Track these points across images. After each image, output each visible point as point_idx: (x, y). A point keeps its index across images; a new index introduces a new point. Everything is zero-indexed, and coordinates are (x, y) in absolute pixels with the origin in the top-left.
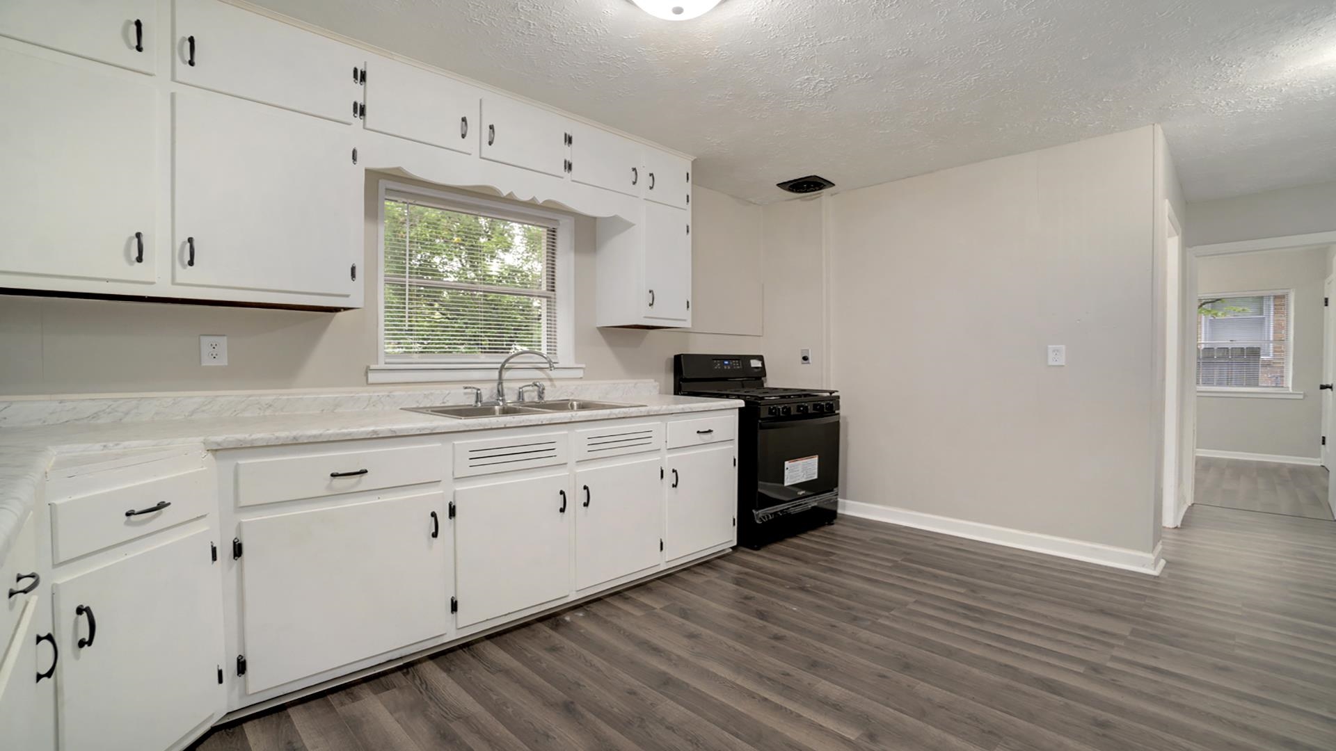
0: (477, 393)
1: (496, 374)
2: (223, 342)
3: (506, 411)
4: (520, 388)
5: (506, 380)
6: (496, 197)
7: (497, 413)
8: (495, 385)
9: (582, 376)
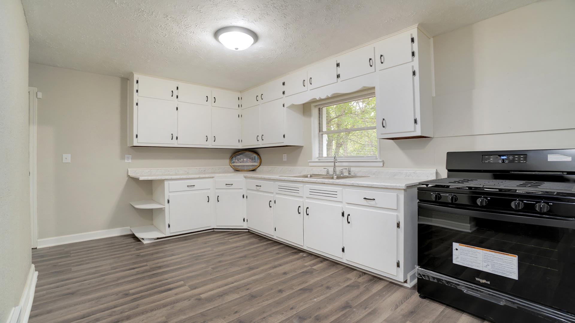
0: (327, 171)
1: (333, 164)
2: (286, 155)
3: (338, 178)
4: (342, 170)
5: (337, 166)
6: (316, 101)
7: (335, 179)
8: (333, 168)
9: (382, 166)
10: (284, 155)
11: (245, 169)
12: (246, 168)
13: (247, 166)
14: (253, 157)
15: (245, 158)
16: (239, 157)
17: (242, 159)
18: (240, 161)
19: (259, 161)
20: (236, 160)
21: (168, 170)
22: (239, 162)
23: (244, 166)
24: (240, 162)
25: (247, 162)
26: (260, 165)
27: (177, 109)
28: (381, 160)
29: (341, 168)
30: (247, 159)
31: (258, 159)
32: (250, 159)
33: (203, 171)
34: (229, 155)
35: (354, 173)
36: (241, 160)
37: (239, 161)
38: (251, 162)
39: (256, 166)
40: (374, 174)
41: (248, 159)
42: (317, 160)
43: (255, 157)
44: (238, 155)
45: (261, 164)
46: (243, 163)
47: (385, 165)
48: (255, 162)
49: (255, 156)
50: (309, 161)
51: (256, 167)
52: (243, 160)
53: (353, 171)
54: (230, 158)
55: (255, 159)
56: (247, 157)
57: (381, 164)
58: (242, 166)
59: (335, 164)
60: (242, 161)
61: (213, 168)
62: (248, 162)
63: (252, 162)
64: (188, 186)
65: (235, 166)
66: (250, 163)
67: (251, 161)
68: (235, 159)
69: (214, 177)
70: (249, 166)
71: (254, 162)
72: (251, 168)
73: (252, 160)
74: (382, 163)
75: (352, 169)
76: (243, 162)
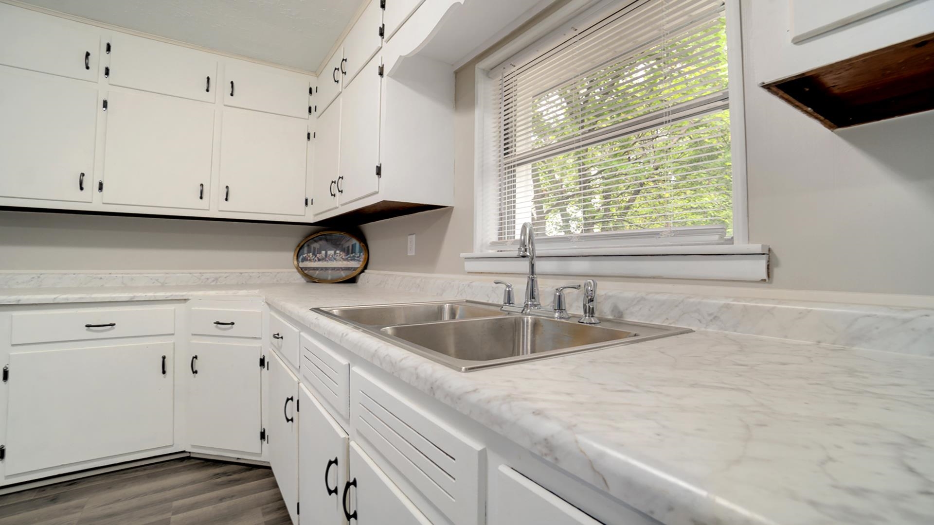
0: (506, 290)
2: (414, 237)
4: (560, 289)
5: (540, 275)
9: (765, 277)
10: (409, 237)
11: (329, 278)
12: (330, 275)
13: (333, 269)
14: (348, 247)
15: (331, 250)
16: (316, 245)
17: (323, 252)
18: (318, 255)
19: (363, 256)
20: (311, 254)
21: (100, 276)
22: (316, 259)
23: (327, 269)
24: (319, 260)
25: (335, 259)
26: (365, 267)
27: (105, 104)
28: (757, 248)
29: (562, 283)
30: (335, 252)
31: (360, 252)
32: (343, 250)
33: (210, 280)
34: (295, 241)
35: (615, 309)
36: (320, 253)
37: (316, 256)
38: (344, 260)
39: (355, 269)
40: (715, 318)
41: (338, 252)
42: (492, 252)
43: (354, 246)
44: (316, 241)
45: (369, 266)
46: (325, 263)
47: (776, 272)
48: (353, 259)
49: (355, 244)
50: (463, 255)
51: (355, 273)
52: (326, 253)
53: (608, 297)
54: (296, 250)
55: (353, 251)
56: (336, 244)
57: (759, 268)
58: (322, 269)
59: (532, 266)
60: (324, 256)
61: (241, 273)
62: (338, 258)
63: (346, 260)
64: (88, 326)
65: (306, 269)
66: (340, 263)
67: (344, 257)
68: (309, 252)
69: (188, 299)
70: (338, 269)
71: (351, 260)
72: (343, 275)
73: (348, 253)
74: (762, 263)
75: (604, 289)
76: (325, 258)
